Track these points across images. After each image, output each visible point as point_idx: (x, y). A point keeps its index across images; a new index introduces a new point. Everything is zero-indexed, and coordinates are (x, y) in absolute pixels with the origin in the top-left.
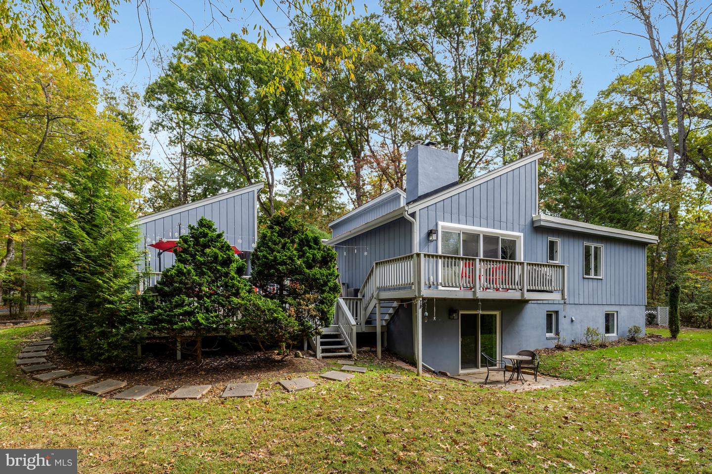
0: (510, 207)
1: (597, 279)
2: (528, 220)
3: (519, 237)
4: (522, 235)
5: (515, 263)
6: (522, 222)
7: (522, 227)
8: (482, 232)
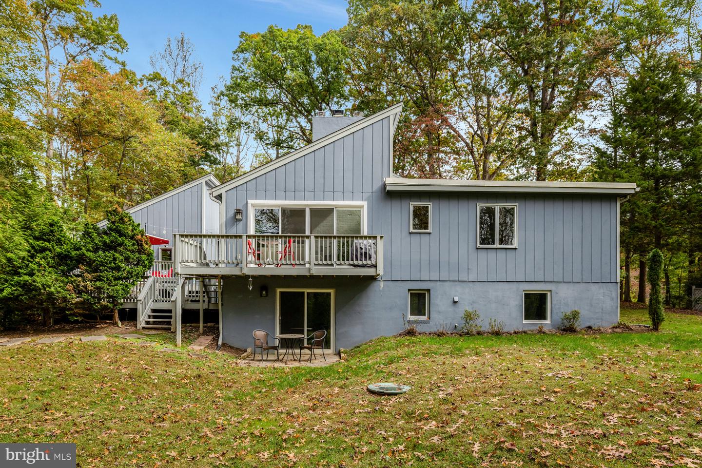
0: (348, 175)
1: (506, 249)
2: (377, 185)
3: (362, 207)
4: (365, 204)
5: (303, 237)
6: (368, 188)
7: (366, 195)
8: (308, 205)
